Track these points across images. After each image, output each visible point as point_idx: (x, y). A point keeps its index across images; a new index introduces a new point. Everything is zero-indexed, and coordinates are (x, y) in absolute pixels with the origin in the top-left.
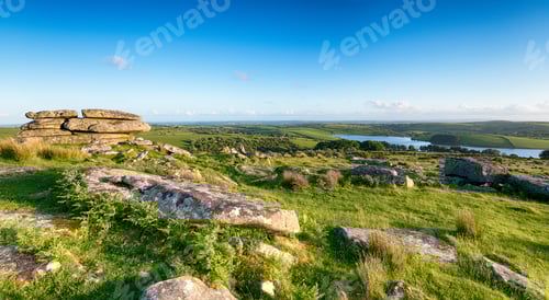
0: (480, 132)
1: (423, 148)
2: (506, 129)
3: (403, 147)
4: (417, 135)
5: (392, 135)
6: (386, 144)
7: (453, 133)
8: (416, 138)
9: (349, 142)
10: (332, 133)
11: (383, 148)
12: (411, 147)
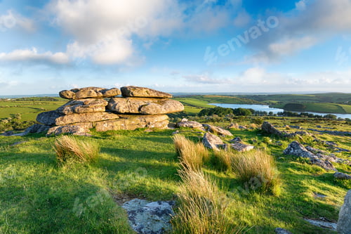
0: (320, 101)
1: (280, 114)
2: (340, 99)
3: (265, 113)
4: (273, 104)
5: (254, 103)
6: (252, 111)
7: (300, 102)
8: (272, 106)
9: (225, 109)
10: (209, 102)
11: (251, 114)
12: (271, 113)
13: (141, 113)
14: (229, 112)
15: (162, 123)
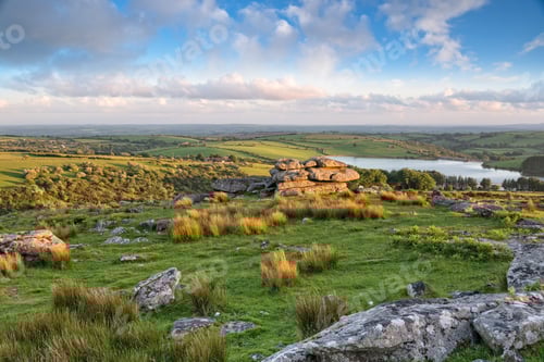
3: (471, 182)
6: (437, 177)
11: (434, 184)
12: (485, 182)
13: (331, 181)
14: (377, 181)
15: (343, 188)
